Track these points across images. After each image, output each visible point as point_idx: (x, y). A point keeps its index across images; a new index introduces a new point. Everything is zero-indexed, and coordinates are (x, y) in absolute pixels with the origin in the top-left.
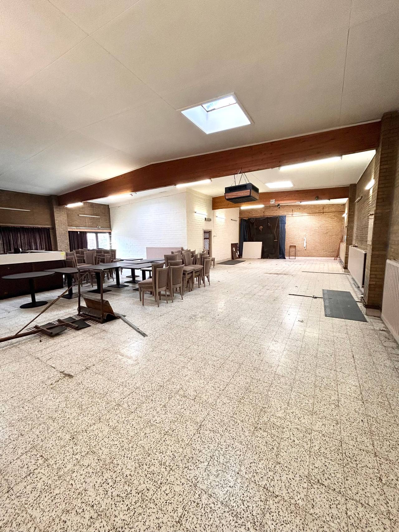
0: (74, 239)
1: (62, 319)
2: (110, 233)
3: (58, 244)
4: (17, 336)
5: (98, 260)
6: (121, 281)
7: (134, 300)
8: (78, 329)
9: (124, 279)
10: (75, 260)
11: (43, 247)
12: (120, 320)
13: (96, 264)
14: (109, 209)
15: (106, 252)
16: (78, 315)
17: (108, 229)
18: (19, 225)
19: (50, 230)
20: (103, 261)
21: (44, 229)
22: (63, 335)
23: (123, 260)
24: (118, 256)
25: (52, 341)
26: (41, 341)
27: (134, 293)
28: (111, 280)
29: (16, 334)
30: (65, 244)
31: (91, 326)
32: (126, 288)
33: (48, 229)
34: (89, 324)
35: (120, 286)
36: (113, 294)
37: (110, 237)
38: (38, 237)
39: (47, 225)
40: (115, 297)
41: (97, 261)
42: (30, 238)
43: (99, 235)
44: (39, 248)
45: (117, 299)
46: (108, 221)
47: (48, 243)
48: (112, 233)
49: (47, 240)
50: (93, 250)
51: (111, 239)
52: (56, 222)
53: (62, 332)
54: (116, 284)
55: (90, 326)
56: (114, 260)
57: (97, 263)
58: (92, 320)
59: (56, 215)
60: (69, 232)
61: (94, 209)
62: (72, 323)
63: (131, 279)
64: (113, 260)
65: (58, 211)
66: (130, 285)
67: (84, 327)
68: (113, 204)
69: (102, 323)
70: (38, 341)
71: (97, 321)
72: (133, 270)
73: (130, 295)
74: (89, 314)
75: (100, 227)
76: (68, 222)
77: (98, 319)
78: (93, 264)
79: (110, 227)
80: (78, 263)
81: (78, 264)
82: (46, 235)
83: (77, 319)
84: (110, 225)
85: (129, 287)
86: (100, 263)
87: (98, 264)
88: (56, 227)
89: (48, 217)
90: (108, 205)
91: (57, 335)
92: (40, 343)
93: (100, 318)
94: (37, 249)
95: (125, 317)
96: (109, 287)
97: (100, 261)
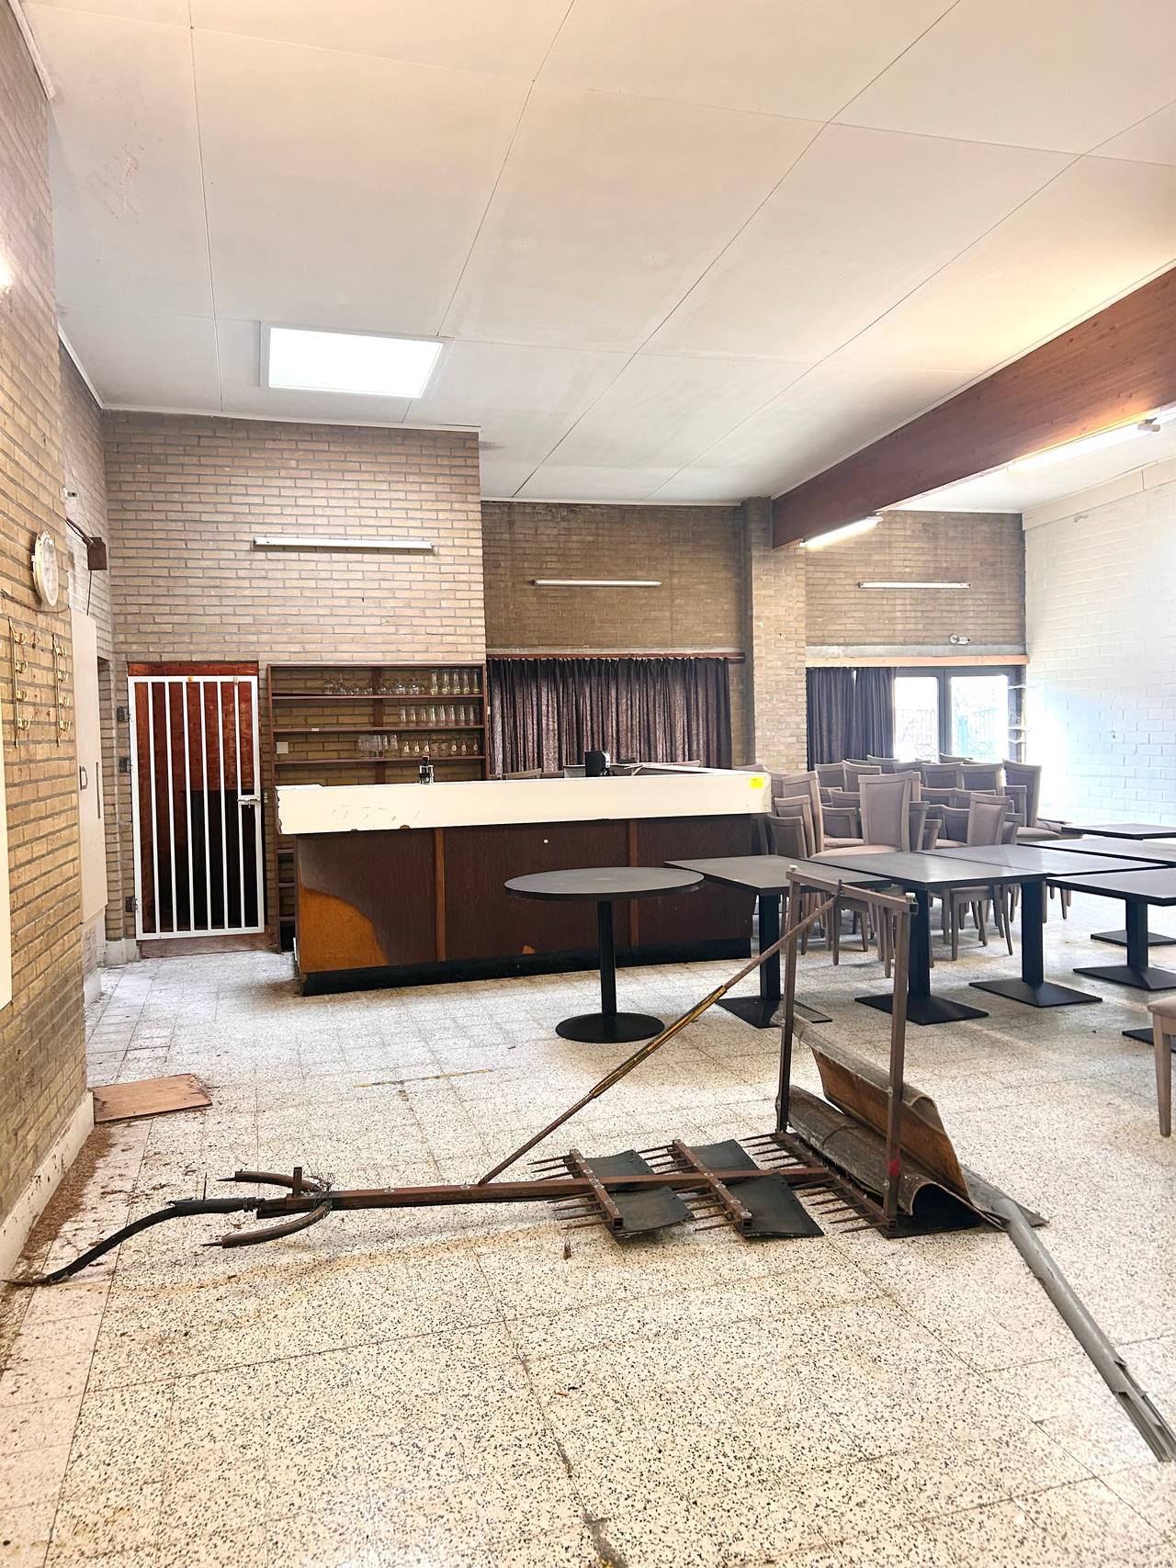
0: (829, 712)
1: (689, 1141)
2: (1017, 673)
3: (758, 733)
4: (485, 1193)
5: (929, 827)
6: (1056, 959)
7: (1119, 1111)
8: (752, 1232)
9: (1079, 952)
10: (815, 818)
11: (695, 747)
12: (1005, 1242)
13: (913, 848)
14: (1021, 536)
15: (982, 777)
16: (774, 1138)
17: (1007, 648)
18: (616, 651)
19: (731, 667)
20: (957, 832)
21: (708, 660)
22: (671, 1249)
23: (1077, 833)
24: (1052, 805)
25: (615, 1270)
26: (568, 1254)
27: (1127, 1062)
28: (997, 945)
29: (482, 1183)
30: (788, 732)
31: (821, 1234)
32: (1076, 1014)
33: (720, 664)
34: (814, 1214)
35: (1044, 995)
36: (993, 1043)
37: (1019, 694)
38: (679, 700)
39: (718, 643)
40: (1000, 1063)
41: (922, 831)
42: (651, 705)
43: (956, 683)
44: (680, 752)
45: (1012, 1079)
46: (1010, 607)
47: (718, 729)
48: (1030, 672)
49: (712, 716)
50: (917, 766)
51: (1019, 709)
52: (758, 626)
53: (676, 1230)
54: (1018, 974)
55: (813, 1231)
56: (1022, 830)
57: (918, 842)
58: (842, 1194)
59: (758, 592)
60: (810, 671)
61: (942, 543)
62: (730, 1183)
63: (1117, 957)
64: (1012, 830)
65: (767, 572)
66: (1112, 996)
67: (784, 1230)
68: (1044, 506)
69: (891, 1232)
70: (559, 1247)
71: (862, 1211)
72: (1136, 907)
73: (1098, 1066)
74: (826, 1153)
75: (963, 641)
76: (811, 622)
77: (870, 1195)
78: (900, 849)
79: (1020, 638)
80: (828, 833)
81: (825, 840)
82: (712, 693)
83: (763, 1165)
84: (1022, 627)
85: (1096, 1007)
86: (940, 842)
87: (926, 847)
88: (756, 650)
89: (724, 605)
90: (1019, 516)
91: (647, 1238)
92: (562, 1265)
93: (877, 1198)
94: (673, 760)
95: (1040, 1233)
96: (978, 993)
97: (936, 832)
